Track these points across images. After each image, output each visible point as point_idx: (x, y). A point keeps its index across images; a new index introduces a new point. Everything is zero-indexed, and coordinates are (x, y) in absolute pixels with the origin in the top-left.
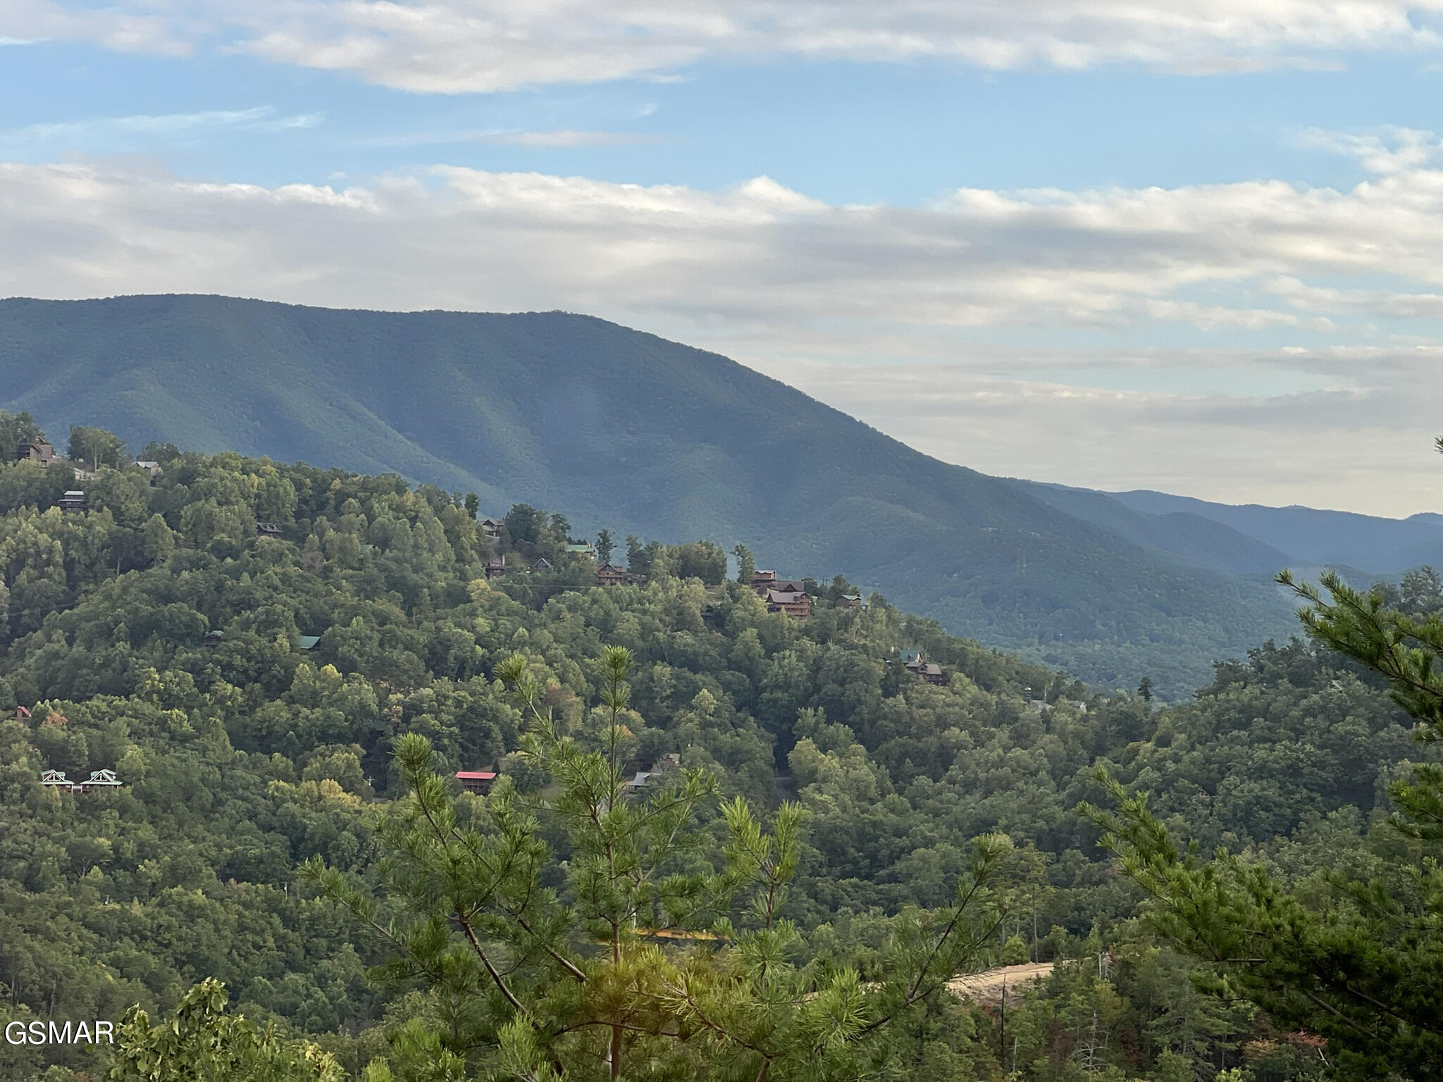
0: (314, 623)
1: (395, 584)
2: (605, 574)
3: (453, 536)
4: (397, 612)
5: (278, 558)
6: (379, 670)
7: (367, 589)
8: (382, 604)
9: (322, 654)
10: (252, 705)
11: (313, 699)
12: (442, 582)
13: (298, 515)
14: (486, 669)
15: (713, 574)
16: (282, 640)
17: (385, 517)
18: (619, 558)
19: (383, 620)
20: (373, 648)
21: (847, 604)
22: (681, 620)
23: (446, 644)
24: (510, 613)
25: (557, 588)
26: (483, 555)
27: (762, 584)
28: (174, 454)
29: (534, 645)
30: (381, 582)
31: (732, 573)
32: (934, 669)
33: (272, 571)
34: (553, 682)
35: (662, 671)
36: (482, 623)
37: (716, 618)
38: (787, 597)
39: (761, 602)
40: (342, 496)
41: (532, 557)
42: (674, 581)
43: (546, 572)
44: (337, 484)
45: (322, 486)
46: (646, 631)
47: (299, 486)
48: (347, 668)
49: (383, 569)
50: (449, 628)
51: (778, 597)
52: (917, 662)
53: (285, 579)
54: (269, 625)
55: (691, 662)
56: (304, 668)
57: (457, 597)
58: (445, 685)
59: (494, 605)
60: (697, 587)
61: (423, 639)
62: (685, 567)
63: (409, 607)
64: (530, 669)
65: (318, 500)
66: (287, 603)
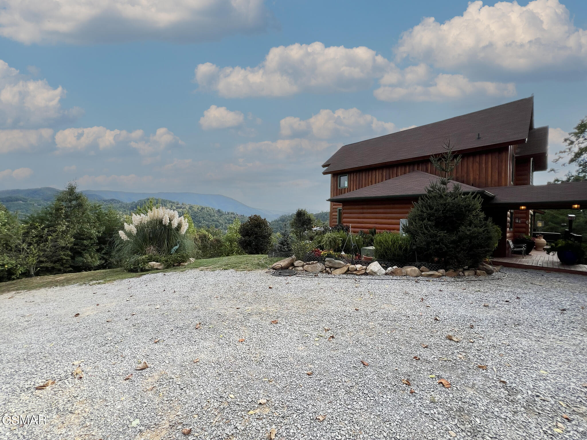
1: (209, 215)
3: (213, 211)
5: (200, 213)
6: (208, 221)
9: (204, 220)
10: (198, 224)
12: (213, 215)
14: (217, 221)
15: (234, 214)
17: (208, 209)
18: (227, 213)
22: (232, 218)
23: (214, 219)
24: (219, 217)
25: (222, 215)
26: (216, 213)
27: (237, 215)
28: (191, 205)
36: (216, 218)
37: (234, 217)
41: (220, 213)
43: (221, 214)
46: (229, 218)
48: (206, 221)
54: (200, 218)
57: (214, 216)
59: (217, 216)
61: (212, 219)
62: (232, 214)
63: (210, 216)
64: (220, 221)
65: (202, 208)
66: (201, 216)
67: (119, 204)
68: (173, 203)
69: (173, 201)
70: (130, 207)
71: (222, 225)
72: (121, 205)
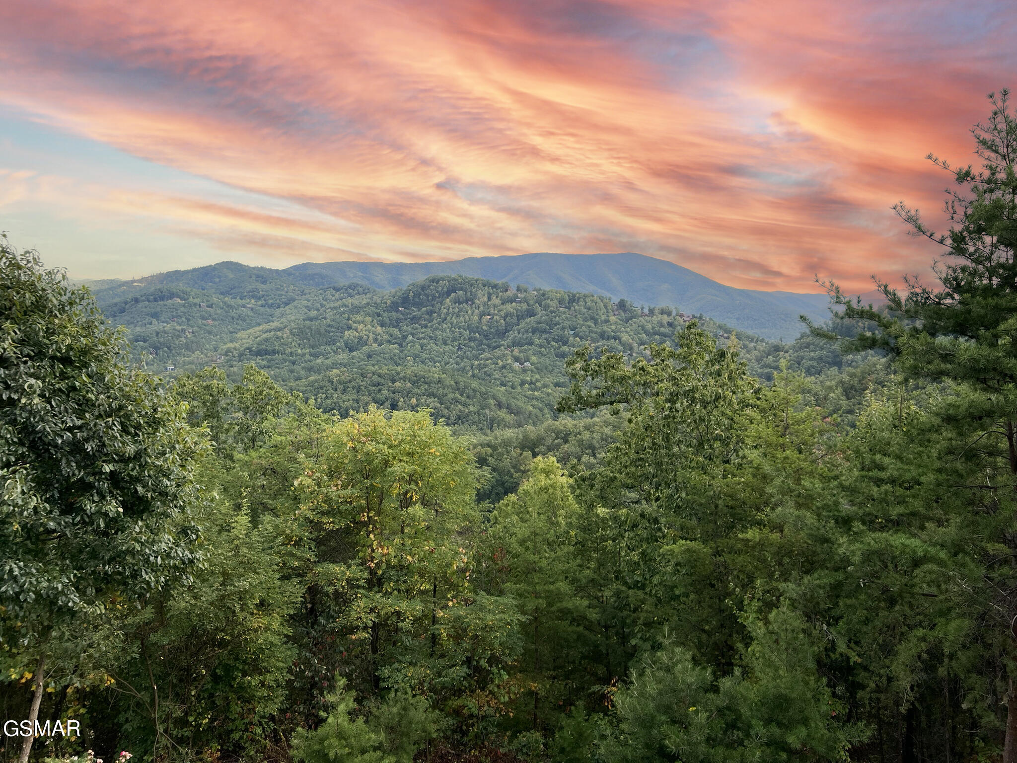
0: (573, 328)
1: (592, 318)
2: (643, 315)
3: (606, 307)
4: (593, 325)
5: (564, 313)
6: (589, 339)
7: (585, 320)
8: (589, 323)
9: (575, 335)
10: (559, 348)
11: (574, 346)
12: (603, 317)
13: (569, 303)
14: (615, 338)
15: (669, 314)
16: (566, 332)
17: (589, 303)
18: (646, 311)
19: (589, 327)
20: (587, 333)
21: (703, 320)
22: (662, 325)
23: (604, 332)
24: (620, 324)
25: (631, 318)
26: (613, 311)
27: (681, 316)
28: (540, 290)
29: (626, 332)
30: (589, 318)
31: (674, 314)
32: (726, 335)
33: (563, 316)
34: (631, 341)
35: (657, 337)
36: (613, 327)
37: (670, 324)
38: (688, 319)
39: (682, 320)
40: (579, 298)
41: (625, 311)
42: (660, 316)
43: (628, 315)
44: (578, 295)
45: (574, 296)
46: (653, 328)
47: (569, 296)
48: (581, 338)
49: (589, 315)
50: (605, 328)
51: (685, 319)
52: (721, 334)
53: (567, 318)
54: (563, 328)
55: (665, 335)
56: (571, 339)
57: (607, 321)
58: (604, 342)
59: (616, 323)
60: (665, 316)
61: (599, 331)
62: (662, 312)
63: (595, 324)
64: (625, 338)
65: (573, 299)
66: (567, 323)
67: (368, 296)
68: (495, 286)
69: (494, 281)
70: (389, 302)
71: (631, 349)
72: (371, 299)
